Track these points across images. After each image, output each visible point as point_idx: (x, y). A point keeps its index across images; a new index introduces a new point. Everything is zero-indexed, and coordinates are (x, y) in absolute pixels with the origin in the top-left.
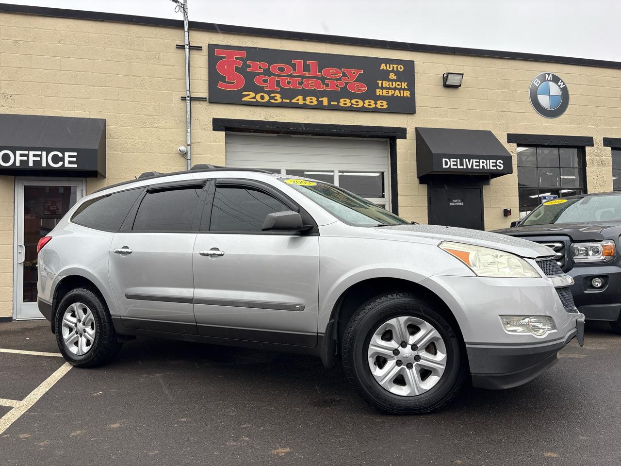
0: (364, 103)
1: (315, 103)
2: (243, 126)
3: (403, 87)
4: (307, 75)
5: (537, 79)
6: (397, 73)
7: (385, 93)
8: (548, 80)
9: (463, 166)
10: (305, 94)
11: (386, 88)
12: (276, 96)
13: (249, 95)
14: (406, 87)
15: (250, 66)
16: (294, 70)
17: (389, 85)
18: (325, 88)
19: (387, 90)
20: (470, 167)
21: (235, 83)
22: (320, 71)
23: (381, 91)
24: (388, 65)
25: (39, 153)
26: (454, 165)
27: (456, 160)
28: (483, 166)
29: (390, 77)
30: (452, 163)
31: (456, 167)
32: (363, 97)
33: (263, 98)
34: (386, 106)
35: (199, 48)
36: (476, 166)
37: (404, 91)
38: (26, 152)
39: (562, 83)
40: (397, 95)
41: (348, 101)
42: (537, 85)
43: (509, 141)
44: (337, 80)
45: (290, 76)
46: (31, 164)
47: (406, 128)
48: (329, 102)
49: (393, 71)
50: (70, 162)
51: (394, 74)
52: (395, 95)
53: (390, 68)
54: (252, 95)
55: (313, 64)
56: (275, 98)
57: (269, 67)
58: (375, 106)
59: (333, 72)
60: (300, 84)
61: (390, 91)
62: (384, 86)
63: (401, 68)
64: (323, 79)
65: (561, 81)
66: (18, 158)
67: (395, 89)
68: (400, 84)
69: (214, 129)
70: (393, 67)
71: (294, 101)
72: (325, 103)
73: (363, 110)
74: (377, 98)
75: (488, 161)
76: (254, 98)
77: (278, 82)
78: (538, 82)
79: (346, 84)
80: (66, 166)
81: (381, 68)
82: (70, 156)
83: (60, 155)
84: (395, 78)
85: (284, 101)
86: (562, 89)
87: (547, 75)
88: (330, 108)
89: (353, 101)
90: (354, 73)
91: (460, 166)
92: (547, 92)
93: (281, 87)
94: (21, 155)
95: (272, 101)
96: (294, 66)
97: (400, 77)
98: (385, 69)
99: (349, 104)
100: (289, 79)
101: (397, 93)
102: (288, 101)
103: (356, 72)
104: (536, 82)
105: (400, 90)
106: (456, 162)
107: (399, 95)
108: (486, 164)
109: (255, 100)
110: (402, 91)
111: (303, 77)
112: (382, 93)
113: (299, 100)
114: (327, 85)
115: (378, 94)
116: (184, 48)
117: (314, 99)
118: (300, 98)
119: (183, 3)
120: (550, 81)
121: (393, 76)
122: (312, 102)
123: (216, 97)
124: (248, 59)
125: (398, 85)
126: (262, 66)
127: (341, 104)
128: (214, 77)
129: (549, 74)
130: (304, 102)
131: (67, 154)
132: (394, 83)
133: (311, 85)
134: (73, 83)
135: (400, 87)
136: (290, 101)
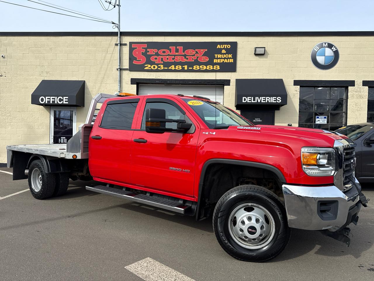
0: (207, 67)
1: (181, 68)
2: (145, 82)
3: (229, 57)
4: (177, 54)
5: (317, 47)
6: (226, 49)
7: (219, 61)
8: (324, 47)
9: (255, 101)
10: (176, 64)
11: (220, 58)
12: (161, 66)
13: (148, 66)
14: (231, 57)
15: (148, 52)
16: (171, 52)
17: (221, 56)
18: (186, 60)
19: (220, 60)
20: (259, 101)
21: (142, 60)
22: (184, 52)
23: (217, 60)
24: (221, 46)
25: (54, 97)
26: (249, 101)
27: (251, 98)
28: (268, 101)
29: (222, 52)
30: (248, 99)
31: (251, 102)
32: (206, 64)
33: (154, 67)
34: (219, 68)
35: (125, 45)
36: (263, 101)
37: (230, 59)
38: (49, 97)
39: (335, 48)
40: (226, 62)
41: (198, 66)
42: (317, 51)
43: (295, 85)
44: (192, 56)
45: (169, 55)
46: (51, 102)
47: (230, 80)
48: (188, 68)
49: (224, 49)
50: (66, 101)
51: (224, 50)
52: (225, 62)
53: (222, 47)
54: (149, 66)
55: (180, 48)
56: (161, 67)
57: (158, 51)
58: (212, 68)
59: (190, 52)
60: (173, 59)
61: (222, 60)
62: (218, 57)
63: (229, 46)
64: (185, 56)
65: (334, 47)
66: (47, 100)
67: (225, 58)
68: (228, 55)
69: (131, 84)
70: (224, 46)
71: (170, 68)
72: (186, 68)
73: (206, 71)
74: (214, 64)
75: (271, 98)
76: (150, 67)
77: (162, 59)
78: (318, 49)
79: (198, 57)
80: (64, 103)
81: (217, 48)
82: (65, 99)
83: (62, 98)
84: (225, 52)
85: (165, 68)
86: (334, 52)
87: (324, 44)
88: (188, 71)
89: (201, 67)
90: (202, 51)
91: (253, 101)
92: (323, 54)
93: (163, 61)
94: (48, 99)
95: (159, 69)
96: (170, 50)
97: (228, 51)
98: (220, 48)
99: (198, 68)
100: (167, 57)
101: (226, 61)
102: (167, 68)
103: (203, 51)
104: (315, 49)
105: (227, 59)
106: (251, 99)
107: (227, 62)
108: (270, 100)
109: (150, 69)
110: (228, 60)
111: (175, 56)
112: (217, 61)
113: (173, 67)
114: (187, 59)
115: (215, 62)
116: (118, 45)
117: (180, 66)
118: (173, 66)
119: (118, 24)
120: (326, 47)
121: (224, 51)
122: (179, 68)
123: (133, 68)
124: (148, 48)
125: (227, 56)
126: (155, 51)
127: (194, 69)
128: (131, 58)
129: (325, 43)
130: (175, 68)
131: (64, 98)
132: (224, 55)
133: (179, 59)
134: (72, 65)
135: (228, 57)
136: (168, 68)
